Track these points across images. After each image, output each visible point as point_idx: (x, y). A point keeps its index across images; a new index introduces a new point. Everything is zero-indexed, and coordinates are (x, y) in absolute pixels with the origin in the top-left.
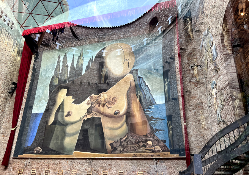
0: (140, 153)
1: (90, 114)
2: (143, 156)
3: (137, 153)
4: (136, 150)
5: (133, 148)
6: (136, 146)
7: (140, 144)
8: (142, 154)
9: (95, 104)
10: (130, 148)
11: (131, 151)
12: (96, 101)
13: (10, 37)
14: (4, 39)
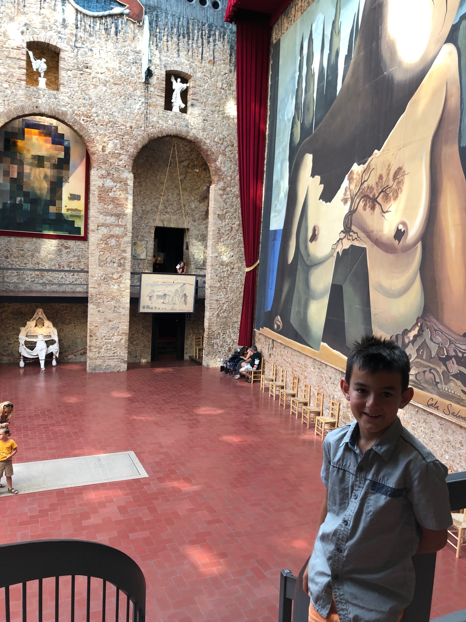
0: (448, 402)
1: (349, 237)
2: (453, 414)
3: (440, 396)
4: (439, 386)
5: (431, 375)
6: (438, 369)
7: (449, 364)
8: (454, 405)
9: (358, 200)
10: (424, 372)
11: (426, 386)
12: (359, 189)
13: (217, 33)
14: (200, 49)
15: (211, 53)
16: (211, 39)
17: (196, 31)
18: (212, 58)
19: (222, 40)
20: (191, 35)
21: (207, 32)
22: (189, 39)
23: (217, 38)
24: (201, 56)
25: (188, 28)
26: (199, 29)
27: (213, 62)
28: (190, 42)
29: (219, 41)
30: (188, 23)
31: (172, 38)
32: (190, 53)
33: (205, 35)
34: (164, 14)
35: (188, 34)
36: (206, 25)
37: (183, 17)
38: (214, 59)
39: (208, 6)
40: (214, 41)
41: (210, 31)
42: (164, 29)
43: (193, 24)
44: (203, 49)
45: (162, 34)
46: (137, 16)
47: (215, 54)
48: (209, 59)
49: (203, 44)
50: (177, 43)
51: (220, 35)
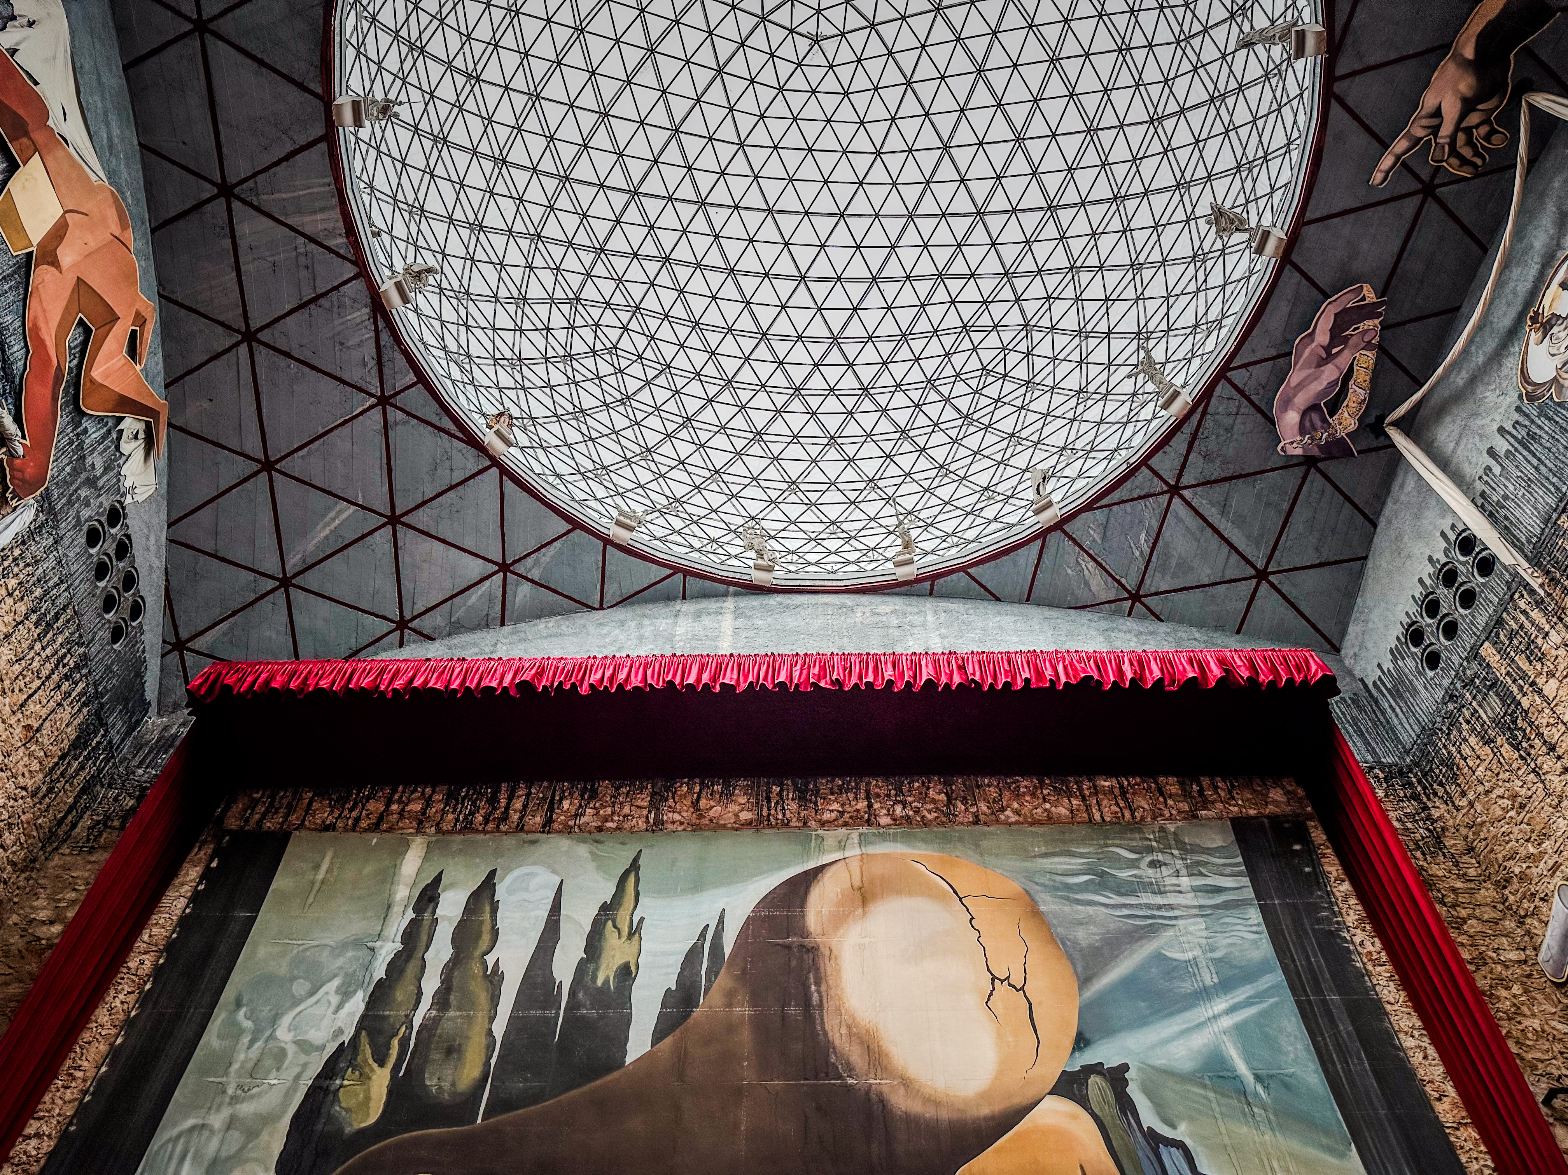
13: (81, 686)
14: (37, 683)
15: (44, 712)
16: (66, 686)
17: (60, 639)
18: (36, 725)
19: (76, 708)
20: (50, 635)
21: (72, 664)
22: (39, 638)
23: (74, 694)
24: (25, 697)
25: (57, 617)
26: (68, 641)
27: (31, 734)
28: (38, 647)
29: (71, 703)
30: (64, 608)
31: (22, 599)
32: (17, 668)
33: (64, 666)
34: (51, 540)
35: (47, 626)
36: (81, 650)
37: (69, 587)
38: (38, 730)
39: (109, 622)
40: (68, 694)
41: (77, 668)
42: (28, 565)
43: (68, 621)
44: (39, 688)
45: (16, 570)
46: (23, 480)
47: (47, 724)
48: (30, 722)
49: (48, 678)
50: (19, 619)
51: (81, 695)
